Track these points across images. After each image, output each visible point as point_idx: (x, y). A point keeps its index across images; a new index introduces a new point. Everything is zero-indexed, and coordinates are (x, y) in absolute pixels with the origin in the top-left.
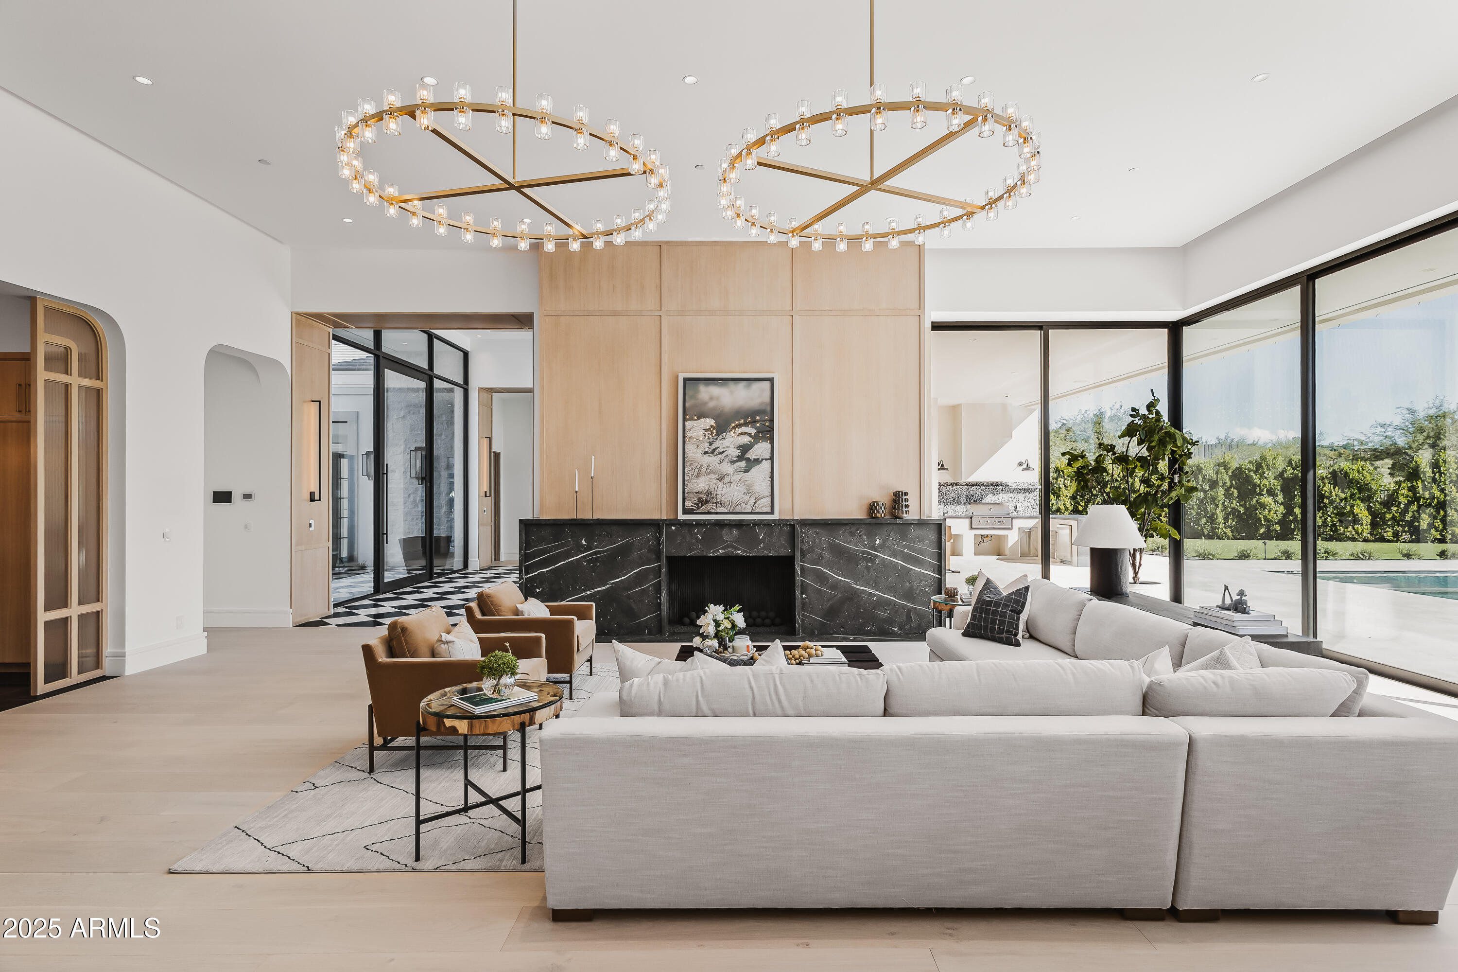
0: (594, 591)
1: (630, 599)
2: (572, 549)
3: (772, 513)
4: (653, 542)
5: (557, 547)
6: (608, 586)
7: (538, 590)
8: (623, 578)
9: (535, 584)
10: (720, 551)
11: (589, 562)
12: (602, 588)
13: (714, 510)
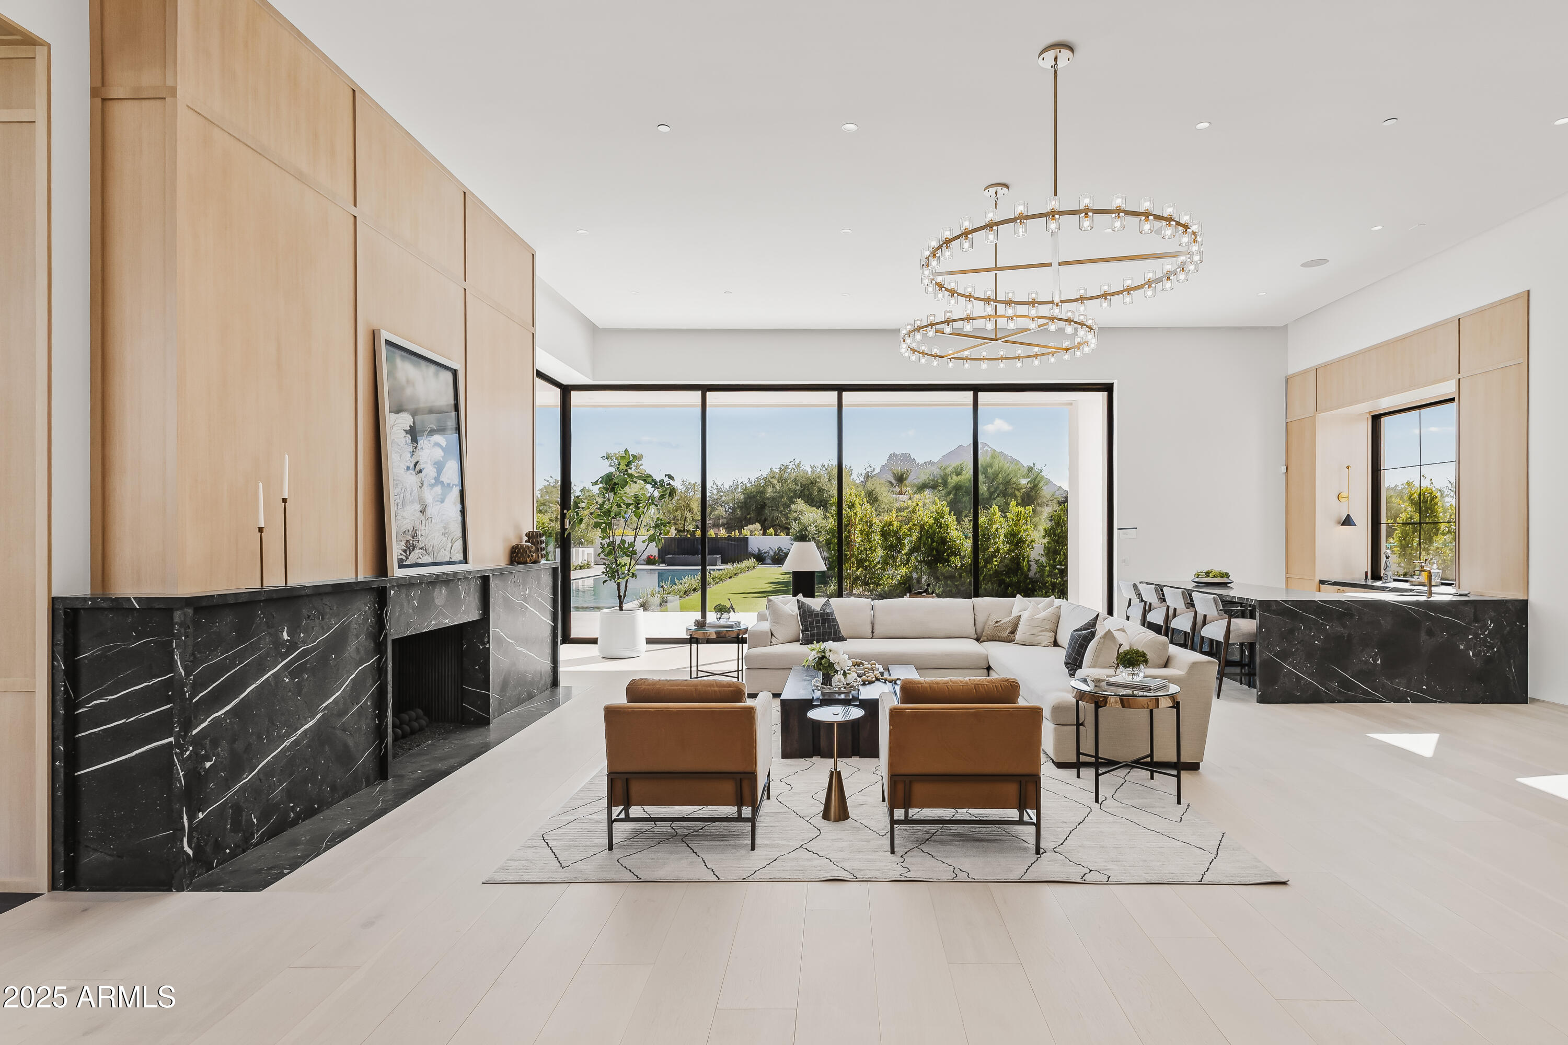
0: (299, 732)
1: (345, 731)
2: (267, 654)
3: (466, 560)
4: (371, 620)
5: (241, 656)
6: (318, 716)
7: (208, 765)
8: (337, 694)
9: (203, 752)
10: (433, 622)
11: (292, 675)
12: (311, 724)
13: (420, 560)
